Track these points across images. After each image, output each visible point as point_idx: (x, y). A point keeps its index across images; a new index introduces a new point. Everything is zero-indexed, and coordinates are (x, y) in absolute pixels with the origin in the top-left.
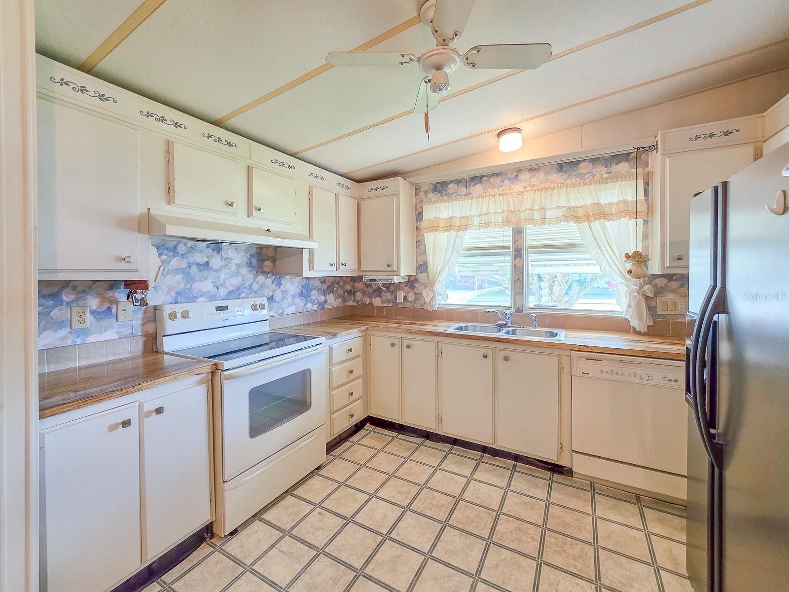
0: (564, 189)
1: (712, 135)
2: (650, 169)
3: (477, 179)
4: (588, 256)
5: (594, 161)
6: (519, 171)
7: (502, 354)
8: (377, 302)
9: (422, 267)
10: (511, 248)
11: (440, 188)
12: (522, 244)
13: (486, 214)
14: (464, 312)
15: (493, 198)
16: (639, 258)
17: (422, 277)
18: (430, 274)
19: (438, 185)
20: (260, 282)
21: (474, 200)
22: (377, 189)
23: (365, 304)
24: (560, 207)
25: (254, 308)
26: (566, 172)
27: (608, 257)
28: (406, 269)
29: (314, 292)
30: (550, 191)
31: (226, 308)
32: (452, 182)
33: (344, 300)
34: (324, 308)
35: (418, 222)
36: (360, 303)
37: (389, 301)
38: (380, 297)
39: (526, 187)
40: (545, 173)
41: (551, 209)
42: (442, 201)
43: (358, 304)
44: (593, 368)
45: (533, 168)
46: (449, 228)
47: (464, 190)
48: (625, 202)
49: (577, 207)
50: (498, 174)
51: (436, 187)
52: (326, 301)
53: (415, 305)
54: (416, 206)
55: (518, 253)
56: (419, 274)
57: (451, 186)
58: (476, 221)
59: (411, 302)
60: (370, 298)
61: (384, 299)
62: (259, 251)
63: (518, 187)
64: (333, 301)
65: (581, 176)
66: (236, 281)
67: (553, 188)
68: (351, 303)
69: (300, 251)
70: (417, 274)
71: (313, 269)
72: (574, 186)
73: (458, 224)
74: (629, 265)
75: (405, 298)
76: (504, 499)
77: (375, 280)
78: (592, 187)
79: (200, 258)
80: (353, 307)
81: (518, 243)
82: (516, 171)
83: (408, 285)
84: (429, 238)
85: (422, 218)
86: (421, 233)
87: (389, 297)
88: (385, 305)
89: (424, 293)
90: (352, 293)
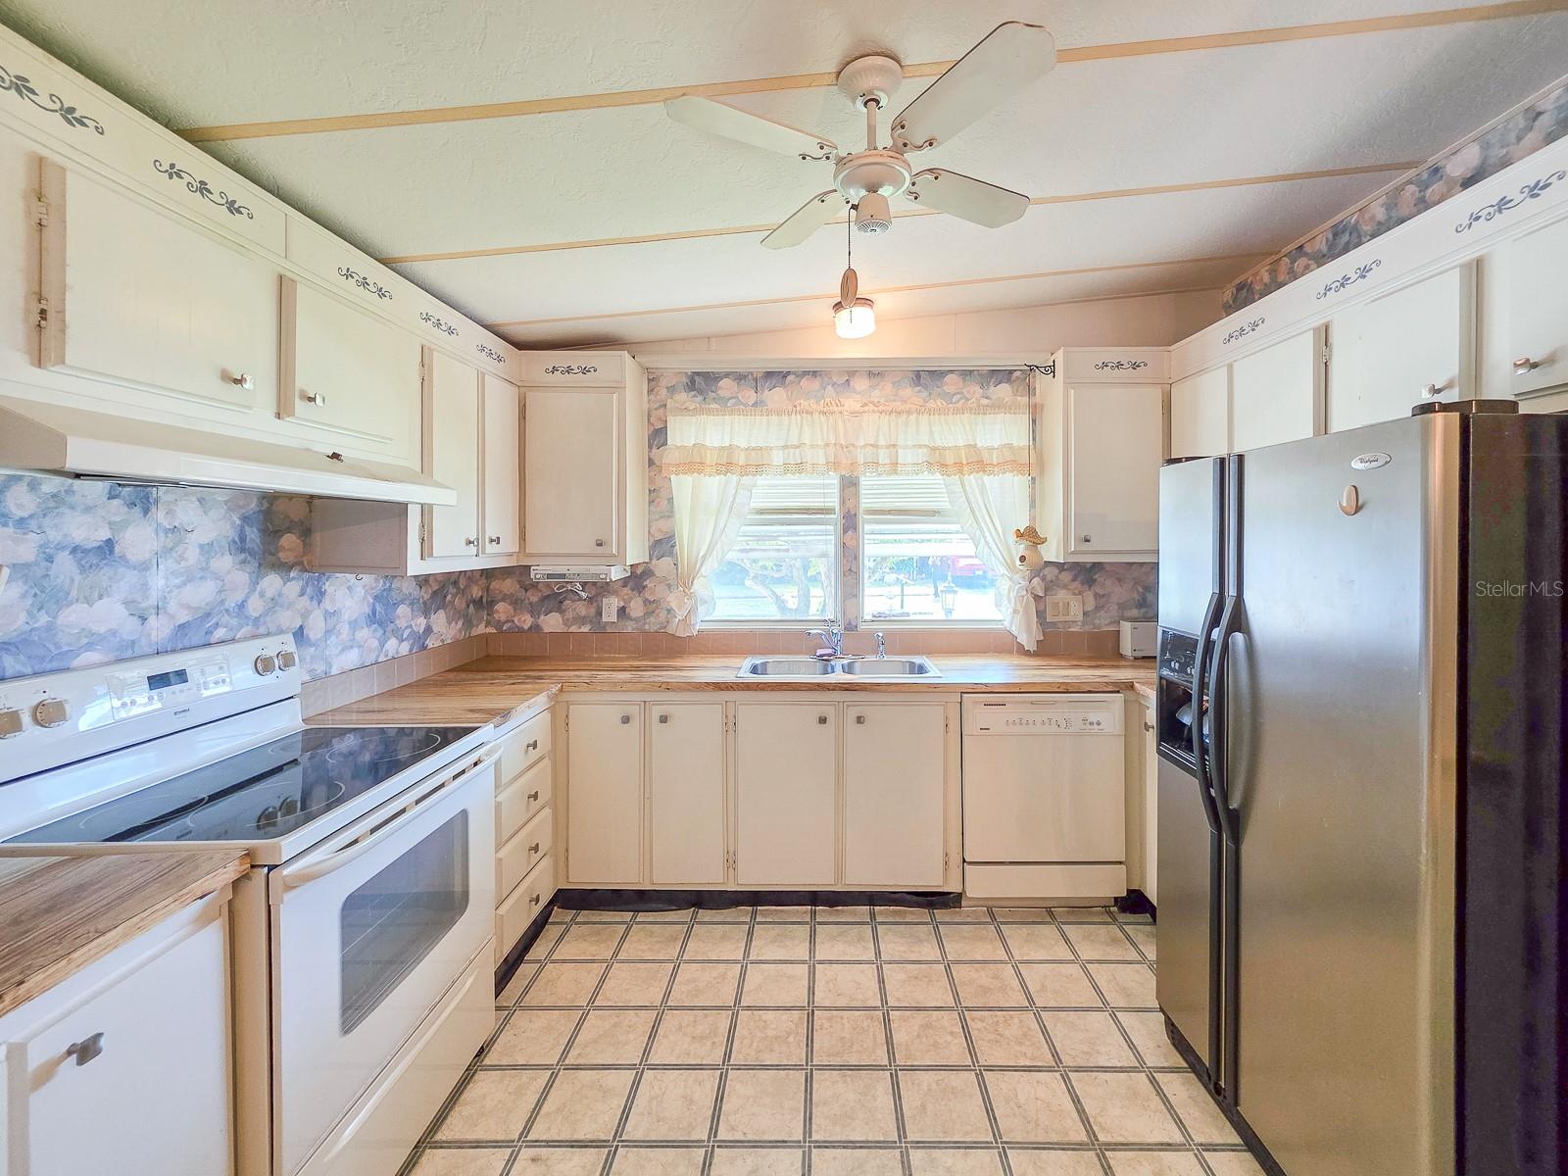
0: (926, 416)
1: (1119, 365)
2: (1037, 399)
3: (776, 377)
4: (957, 527)
5: (966, 374)
6: (852, 373)
7: (853, 713)
8: (552, 623)
9: (663, 545)
10: (837, 510)
11: (701, 383)
12: (857, 506)
13: (797, 447)
14: (751, 634)
15: (809, 417)
16: (1031, 536)
17: (662, 566)
18: (684, 560)
19: (697, 378)
20: (269, 594)
21: (774, 417)
22: (569, 370)
23: (521, 631)
24: (920, 446)
25: (263, 666)
26: (926, 388)
27: (987, 534)
28: (635, 553)
29: (403, 610)
30: (904, 416)
31: (181, 676)
32: (727, 375)
33: (469, 624)
34: (424, 648)
35: (654, 450)
36: (504, 628)
37: (583, 620)
38: (561, 611)
39: (866, 404)
40: (893, 383)
41: (906, 447)
42: (709, 412)
43: (501, 631)
44: (995, 719)
45: (875, 372)
46: (726, 466)
47: (750, 396)
48: (1010, 446)
49: (944, 448)
50: (814, 374)
51: (693, 381)
52: (429, 630)
53: (647, 627)
54: (649, 416)
55: (850, 523)
56: (654, 562)
57: (724, 383)
58: (778, 458)
59: (636, 620)
60: (534, 611)
61: (570, 615)
62: (266, 505)
63: (851, 403)
64: (444, 628)
65: (948, 397)
66: (202, 593)
67: (909, 412)
68: (481, 629)
69: (401, 509)
70: (651, 559)
71: (431, 555)
72: (939, 411)
73: (742, 462)
74: (1021, 548)
75: (622, 612)
76: (881, 981)
77: (563, 576)
78: (966, 417)
79: (85, 530)
80: (485, 637)
81: (850, 504)
82: (847, 374)
83: (630, 584)
84: (683, 487)
85: (665, 443)
86: (664, 474)
87: (583, 613)
88: (573, 629)
89: (672, 600)
90: (485, 604)
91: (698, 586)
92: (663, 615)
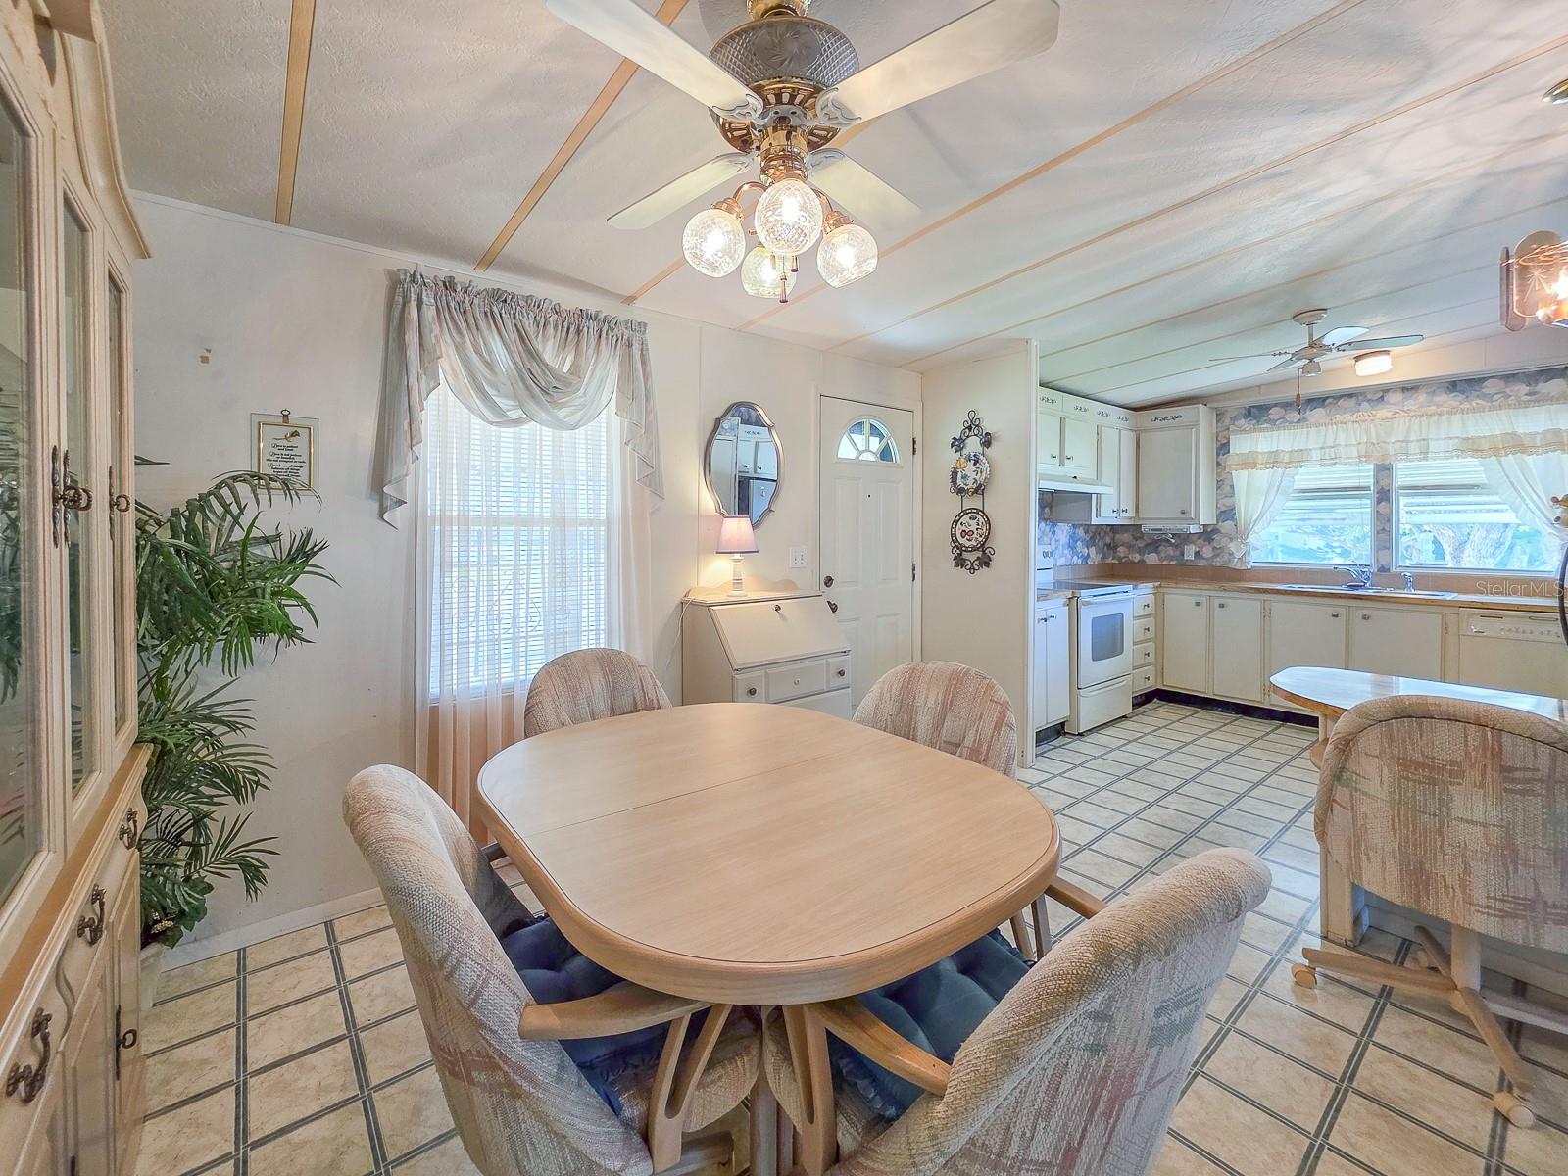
0: (1459, 416)
3: (1318, 401)
4: (1497, 499)
5: (1510, 378)
6: (1387, 392)
7: (1361, 612)
8: (1152, 558)
9: (1227, 514)
10: (1372, 488)
11: (1256, 412)
12: (1390, 484)
13: (1332, 447)
15: (1344, 426)
17: (1225, 527)
18: (1242, 523)
19: (1253, 409)
20: (1042, 529)
21: (1313, 428)
22: (1165, 419)
23: (1133, 562)
24: (1451, 438)
26: (1463, 392)
27: (1528, 501)
28: (1207, 517)
29: (1080, 543)
30: (1436, 417)
32: (1275, 405)
33: (1104, 556)
34: (1086, 563)
35: (1221, 456)
36: (1123, 560)
38: (1156, 552)
39: (1397, 412)
40: (1427, 393)
41: (1437, 440)
42: (1261, 430)
43: (1121, 562)
45: (1409, 388)
46: (1272, 464)
47: (1296, 416)
49: (1479, 438)
50: (1351, 396)
51: (1250, 412)
52: (1089, 555)
53: (1214, 564)
54: (1218, 437)
55: (1383, 495)
56: (1220, 524)
57: (1274, 410)
58: (1316, 455)
59: (1207, 559)
60: (1141, 551)
61: (1163, 555)
63: (1383, 413)
64: (1095, 557)
65: (1489, 397)
67: (1440, 414)
68: (1110, 560)
69: (1092, 496)
70: (1218, 522)
71: (1099, 516)
72: (1481, 409)
73: (1286, 459)
74: (1558, 512)
75: (1197, 554)
77: (1161, 530)
78: (1502, 412)
80: (1112, 565)
81: (1384, 483)
82: (1380, 394)
83: (1203, 538)
84: (1240, 478)
85: (1229, 452)
86: (1227, 471)
87: (1172, 553)
88: (1165, 563)
89: (1232, 546)
90: (1112, 547)
91: (1251, 539)
92: (1226, 557)
